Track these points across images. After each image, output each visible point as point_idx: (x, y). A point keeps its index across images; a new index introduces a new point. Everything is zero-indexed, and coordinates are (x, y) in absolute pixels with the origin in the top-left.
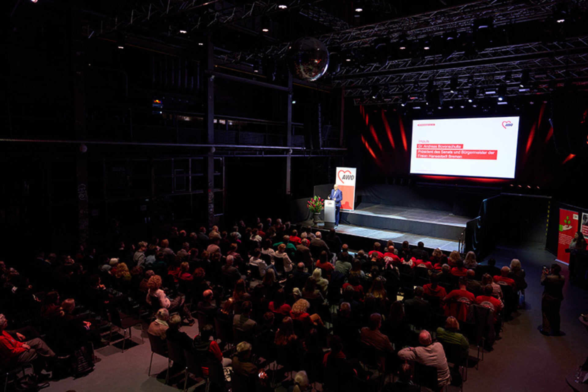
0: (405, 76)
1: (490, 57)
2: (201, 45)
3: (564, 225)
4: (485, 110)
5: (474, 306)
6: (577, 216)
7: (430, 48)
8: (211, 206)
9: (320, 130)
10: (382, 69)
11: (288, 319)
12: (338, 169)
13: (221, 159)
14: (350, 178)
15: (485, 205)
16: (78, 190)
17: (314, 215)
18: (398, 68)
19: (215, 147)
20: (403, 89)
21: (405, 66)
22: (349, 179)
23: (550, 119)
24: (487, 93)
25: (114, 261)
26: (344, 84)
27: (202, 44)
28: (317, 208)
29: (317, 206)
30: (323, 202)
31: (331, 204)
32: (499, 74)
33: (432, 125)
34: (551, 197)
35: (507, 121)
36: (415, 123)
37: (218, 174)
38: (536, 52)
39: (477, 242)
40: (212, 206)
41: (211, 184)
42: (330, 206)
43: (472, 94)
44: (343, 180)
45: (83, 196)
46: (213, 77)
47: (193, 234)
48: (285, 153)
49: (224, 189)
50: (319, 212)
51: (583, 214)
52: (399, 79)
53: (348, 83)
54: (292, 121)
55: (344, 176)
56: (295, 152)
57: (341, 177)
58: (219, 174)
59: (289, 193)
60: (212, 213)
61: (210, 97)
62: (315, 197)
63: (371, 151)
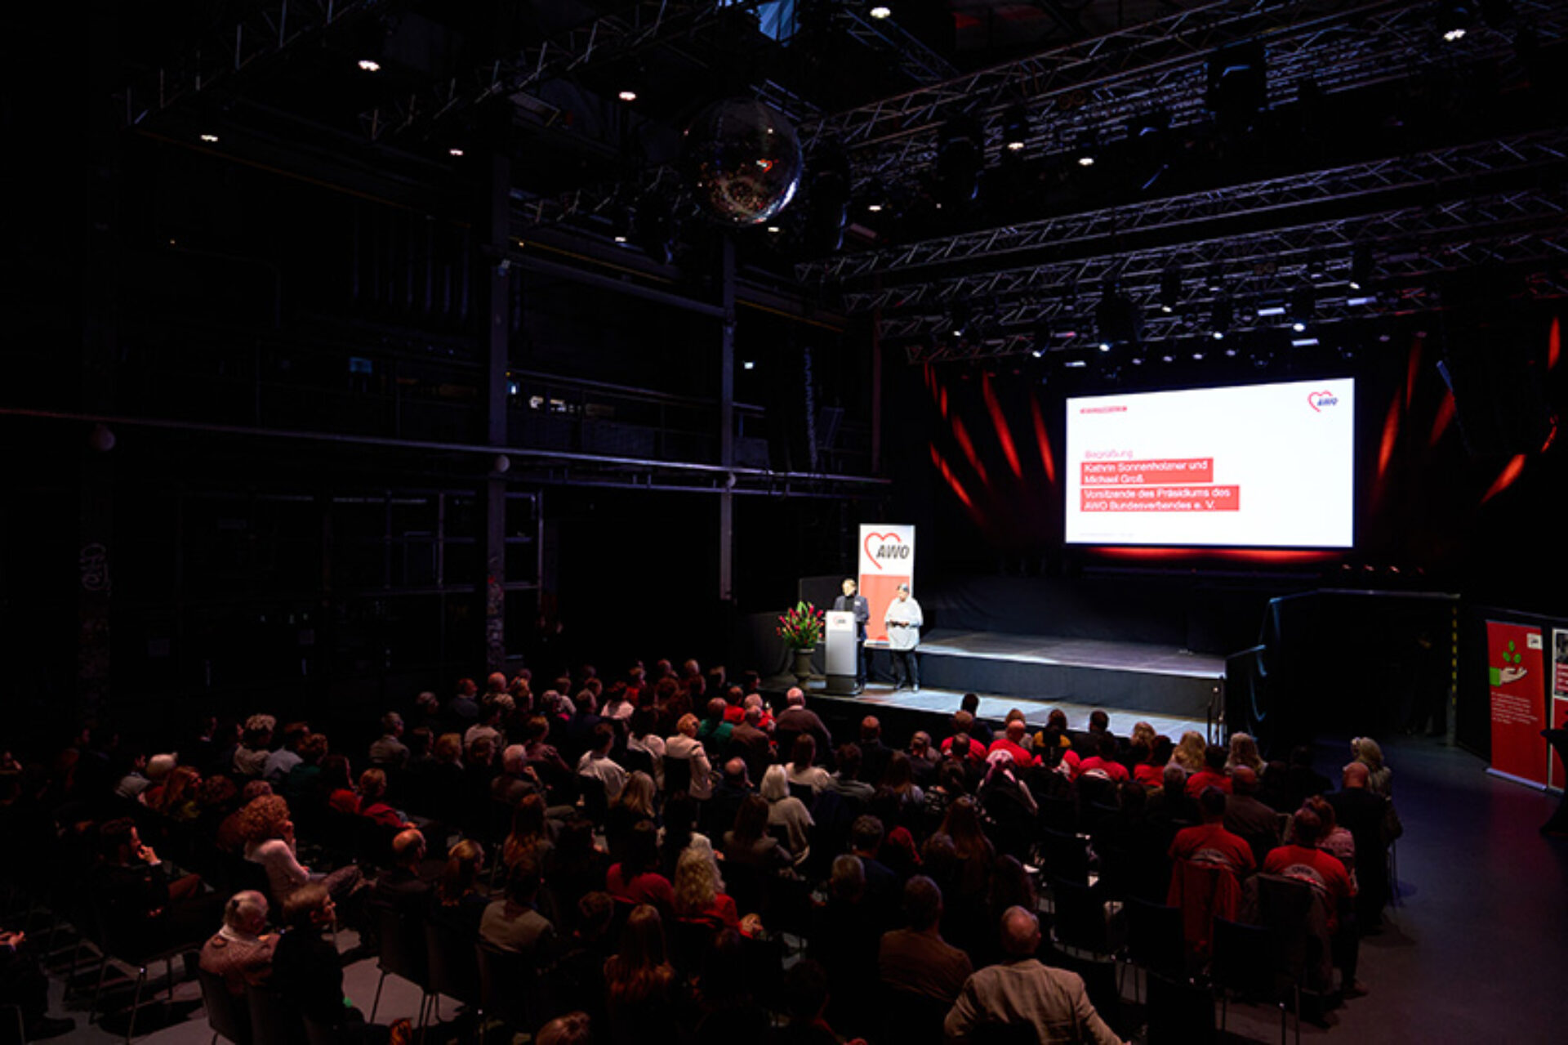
0: (1039, 275)
1: (1263, 204)
2: (456, 156)
3: (1502, 668)
4: (1261, 363)
5: (1261, 880)
6: (1539, 638)
7: (1095, 160)
8: (495, 624)
9: (810, 419)
10: (976, 251)
11: (647, 914)
12: (865, 530)
13: (533, 499)
14: (900, 552)
15: (1275, 613)
16: (82, 561)
17: (797, 655)
18: (1017, 245)
19: (510, 456)
20: (1036, 312)
21: (1035, 240)
22: (895, 556)
23: (1439, 363)
24: (1262, 313)
25: (160, 765)
26: (876, 302)
27: (459, 153)
28: (804, 635)
29: (805, 630)
30: (821, 619)
31: (843, 621)
32: (1288, 261)
33: (1118, 409)
34: (1458, 596)
35: (1320, 392)
36: (1074, 405)
37: (522, 538)
38: (1386, 185)
39: (1260, 718)
40: (500, 625)
41: (496, 560)
42: (842, 627)
43: (1221, 316)
44: (880, 560)
45: (97, 580)
46: (506, 264)
47: (427, 695)
48: (715, 482)
49: (540, 582)
50: (810, 648)
51: (1555, 631)
52: (1024, 283)
53: (887, 299)
54: (735, 399)
55: (882, 547)
56: (743, 481)
57: (874, 553)
58: (527, 540)
59: (728, 597)
60: (497, 644)
61: (498, 320)
62: (801, 605)
63: (957, 487)
